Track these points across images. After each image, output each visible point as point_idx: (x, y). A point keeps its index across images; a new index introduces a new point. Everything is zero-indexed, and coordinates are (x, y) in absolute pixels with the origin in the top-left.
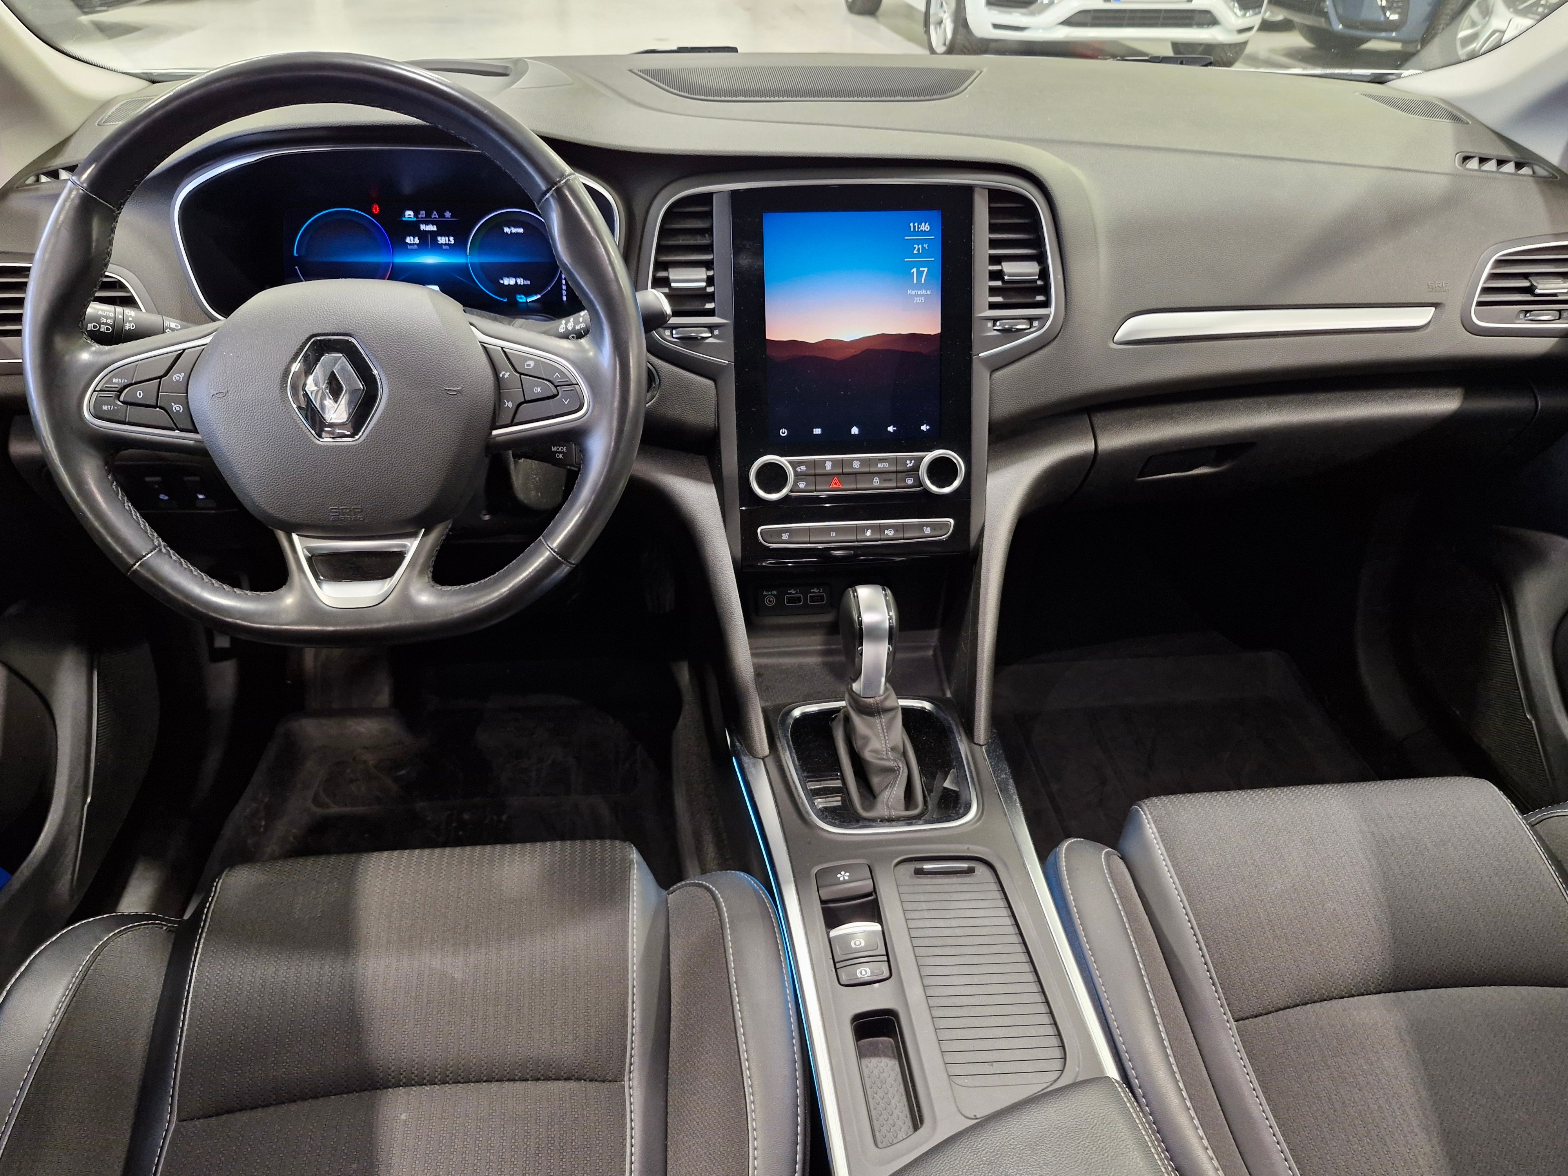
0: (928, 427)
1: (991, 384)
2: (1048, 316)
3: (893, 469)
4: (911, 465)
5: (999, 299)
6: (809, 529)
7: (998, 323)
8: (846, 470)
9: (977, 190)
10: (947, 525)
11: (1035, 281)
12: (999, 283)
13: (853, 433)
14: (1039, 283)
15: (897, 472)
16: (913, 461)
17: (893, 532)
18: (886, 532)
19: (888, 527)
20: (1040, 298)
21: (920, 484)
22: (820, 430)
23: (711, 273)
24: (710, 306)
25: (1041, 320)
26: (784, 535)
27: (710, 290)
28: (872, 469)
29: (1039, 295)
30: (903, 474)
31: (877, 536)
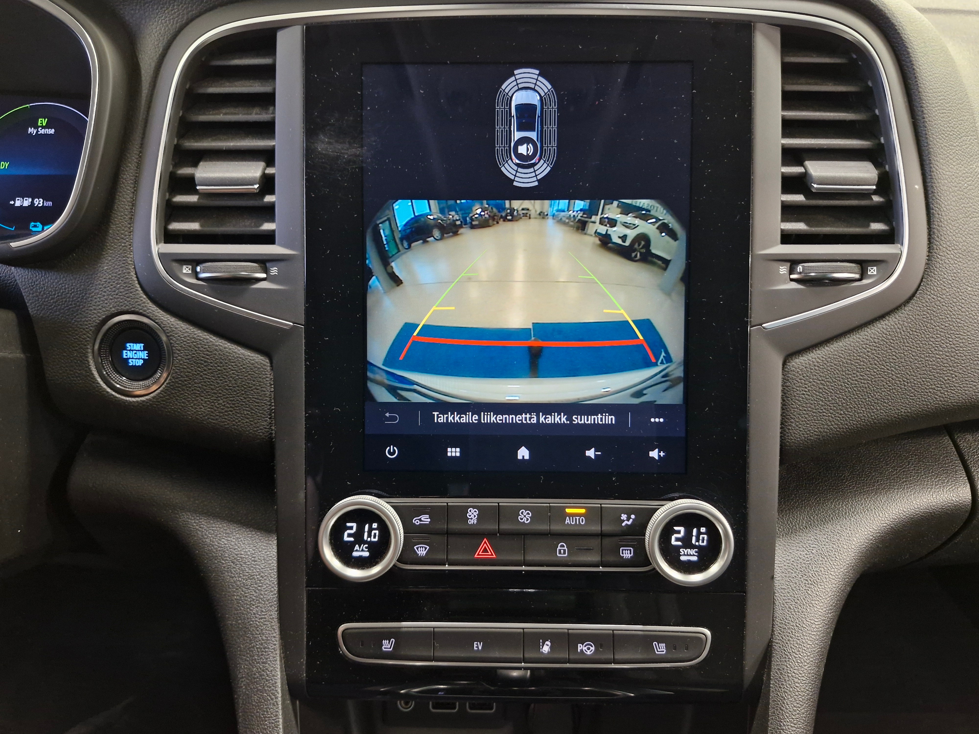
0: (662, 454)
1: (785, 380)
2: (898, 257)
3: (595, 528)
4: (629, 523)
5: (800, 226)
6: (434, 635)
7: (800, 268)
8: (505, 526)
9: (760, 26)
10: (698, 641)
11: (866, 195)
12: (799, 198)
13: (520, 457)
14: (876, 199)
15: (602, 535)
16: (633, 516)
17: (593, 648)
18: (580, 647)
19: (584, 638)
20: (877, 227)
21: (647, 562)
22: (458, 450)
23: (270, 171)
24: (268, 226)
25: (883, 265)
26: (385, 642)
27: (269, 199)
28: (556, 527)
29: (874, 221)
30: (616, 539)
31: (564, 655)
